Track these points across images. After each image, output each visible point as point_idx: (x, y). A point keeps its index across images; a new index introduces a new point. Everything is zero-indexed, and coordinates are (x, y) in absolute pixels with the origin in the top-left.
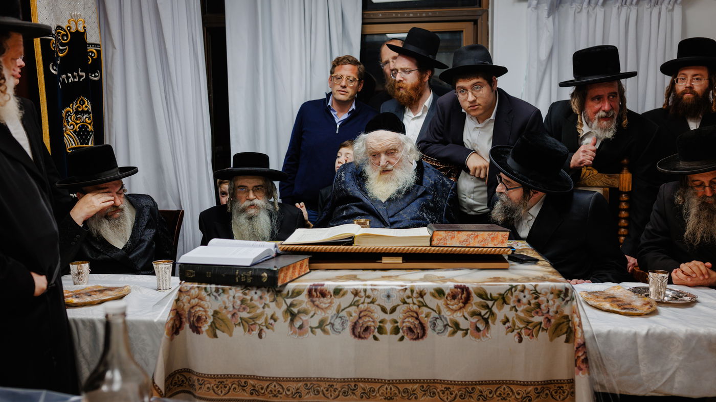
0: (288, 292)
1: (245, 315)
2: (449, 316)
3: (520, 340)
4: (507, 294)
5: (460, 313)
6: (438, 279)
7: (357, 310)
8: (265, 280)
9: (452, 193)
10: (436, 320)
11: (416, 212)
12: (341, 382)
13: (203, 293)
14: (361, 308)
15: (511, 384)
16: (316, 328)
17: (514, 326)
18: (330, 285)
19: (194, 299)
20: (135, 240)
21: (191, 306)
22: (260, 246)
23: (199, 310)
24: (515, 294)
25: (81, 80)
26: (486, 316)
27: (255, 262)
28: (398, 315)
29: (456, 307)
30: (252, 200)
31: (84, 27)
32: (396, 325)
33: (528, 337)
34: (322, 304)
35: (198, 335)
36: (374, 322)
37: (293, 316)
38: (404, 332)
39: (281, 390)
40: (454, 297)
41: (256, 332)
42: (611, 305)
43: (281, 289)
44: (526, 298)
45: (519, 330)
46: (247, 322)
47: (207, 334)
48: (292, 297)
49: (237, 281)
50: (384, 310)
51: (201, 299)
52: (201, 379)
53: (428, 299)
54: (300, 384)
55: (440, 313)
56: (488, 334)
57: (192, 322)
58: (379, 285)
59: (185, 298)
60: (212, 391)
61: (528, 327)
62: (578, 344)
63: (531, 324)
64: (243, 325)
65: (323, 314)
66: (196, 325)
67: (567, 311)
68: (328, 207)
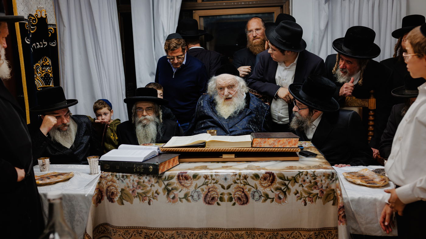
0: (166, 177)
1: (140, 191)
2: (262, 190)
3: (305, 204)
4: (297, 177)
5: (269, 189)
6: (255, 168)
7: (207, 187)
8: (151, 170)
9: (267, 112)
10: (254, 193)
11: (246, 124)
12: (198, 230)
13: (115, 178)
14: (209, 186)
15: (300, 230)
16: (183, 198)
17: (302, 196)
18: (190, 173)
19: (109, 182)
20: (77, 143)
21: (108, 186)
22: (149, 149)
23: (113, 189)
24: (302, 177)
25: (45, 47)
26: (285, 190)
27: (145, 159)
28: (232, 190)
29: (266, 185)
30: (145, 116)
31: (46, 15)
32: (230, 196)
33: (309, 202)
34: (186, 184)
35: (112, 203)
36: (217, 194)
37: (169, 192)
38: (235, 200)
39: (163, 235)
40: (265, 179)
41: (147, 201)
42: (361, 181)
43: (161, 175)
44: (309, 179)
45: (305, 198)
46: (141, 195)
47: (118, 203)
48: (168, 180)
49: (135, 171)
50: (223, 187)
51: (113, 182)
52: (114, 229)
53: (250, 180)
54: (174, 232)
55: (257, 189)
56: (286, 200)
57: (108, 196)
58: (220, 172)
59: (104, 182)
60: (121, 236)
61: (310, 196)
62: (340, 206)
63: (312, 195)
64: (139, 197)
65: (187, 190)
66: (111, 197)
67: (333, 186)
68: (193, 121)
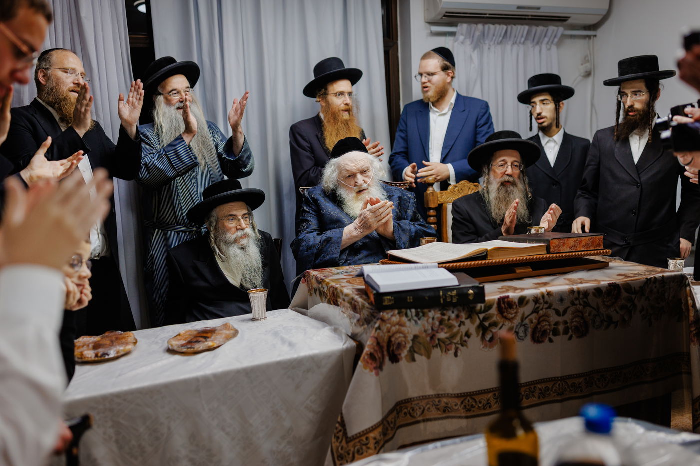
0: (482, 307)
1: (442, 335)
2: (605, 311)
3: (651, 325)
5: (613, 308)
7: (537, 316)
8: (472, 297)
10: (596, 317)
13: (404, 319)
14: (540, 313)
15: (642, 362)
17: (647, 312)
18: (513, 295)
19: (395, 326)
21: (392, 334)
23: (400, 337)
26: (631, 308)
28: (568, 316)
29: (610, 303)
32: (567, 325)
34: (509, 314)
35: (397, 363)
36: (550, 325)
37: (485, 329)
38: (572, 331)
39: (474, 403)
40: (608, 294)
41: (452, 352)
43: (474, 305)
45: (650, 316)
46: (444, 342)
47: (406, 359)
48: (485, 311)
49: (442, 302)
50: (558, 313)
51: (401, 325)
53: (591, 299)
54: (489, 394)
55: (598, 310)
56: (631, 323)
57: (391, 351)
59: (385, 327)
60: (408, 415)
62: (692, 321)
64: (440, 345)
65: (510, 323)
66: (396, 353)
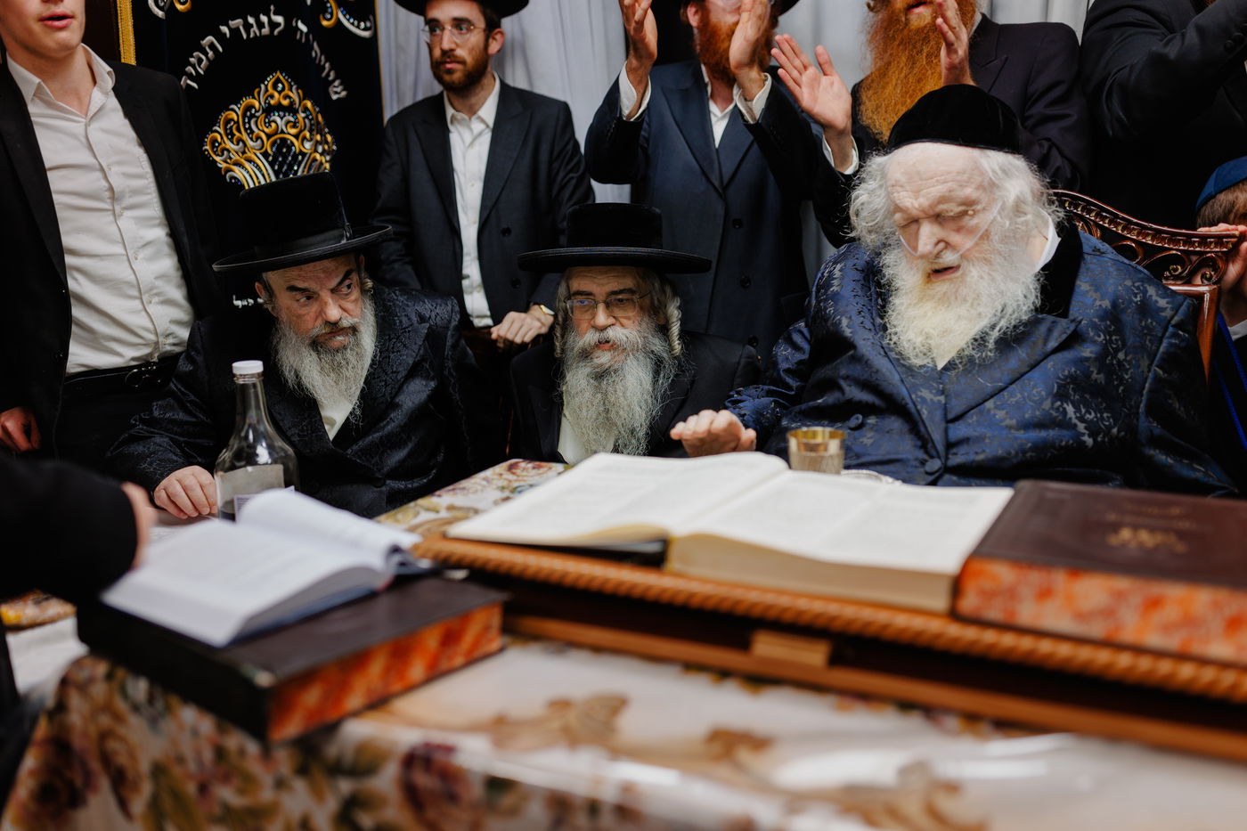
0: (343, 752)
1: (231, 795)
9: (1175, 335)
11: (1042, 401)
20: (373, 402)
23: (119, 750)
25: (276, 32)
30: (603, 329)
35: (127, 823)
48: (353, 772)
51: (114, 716)
59: (79, 705)
